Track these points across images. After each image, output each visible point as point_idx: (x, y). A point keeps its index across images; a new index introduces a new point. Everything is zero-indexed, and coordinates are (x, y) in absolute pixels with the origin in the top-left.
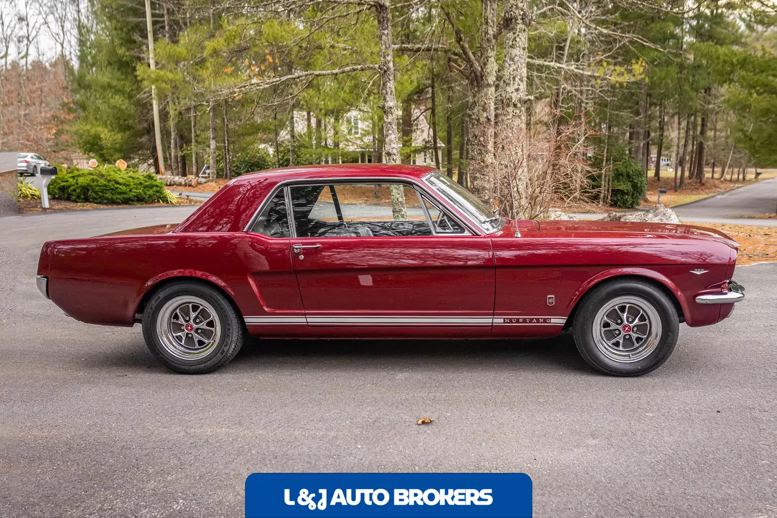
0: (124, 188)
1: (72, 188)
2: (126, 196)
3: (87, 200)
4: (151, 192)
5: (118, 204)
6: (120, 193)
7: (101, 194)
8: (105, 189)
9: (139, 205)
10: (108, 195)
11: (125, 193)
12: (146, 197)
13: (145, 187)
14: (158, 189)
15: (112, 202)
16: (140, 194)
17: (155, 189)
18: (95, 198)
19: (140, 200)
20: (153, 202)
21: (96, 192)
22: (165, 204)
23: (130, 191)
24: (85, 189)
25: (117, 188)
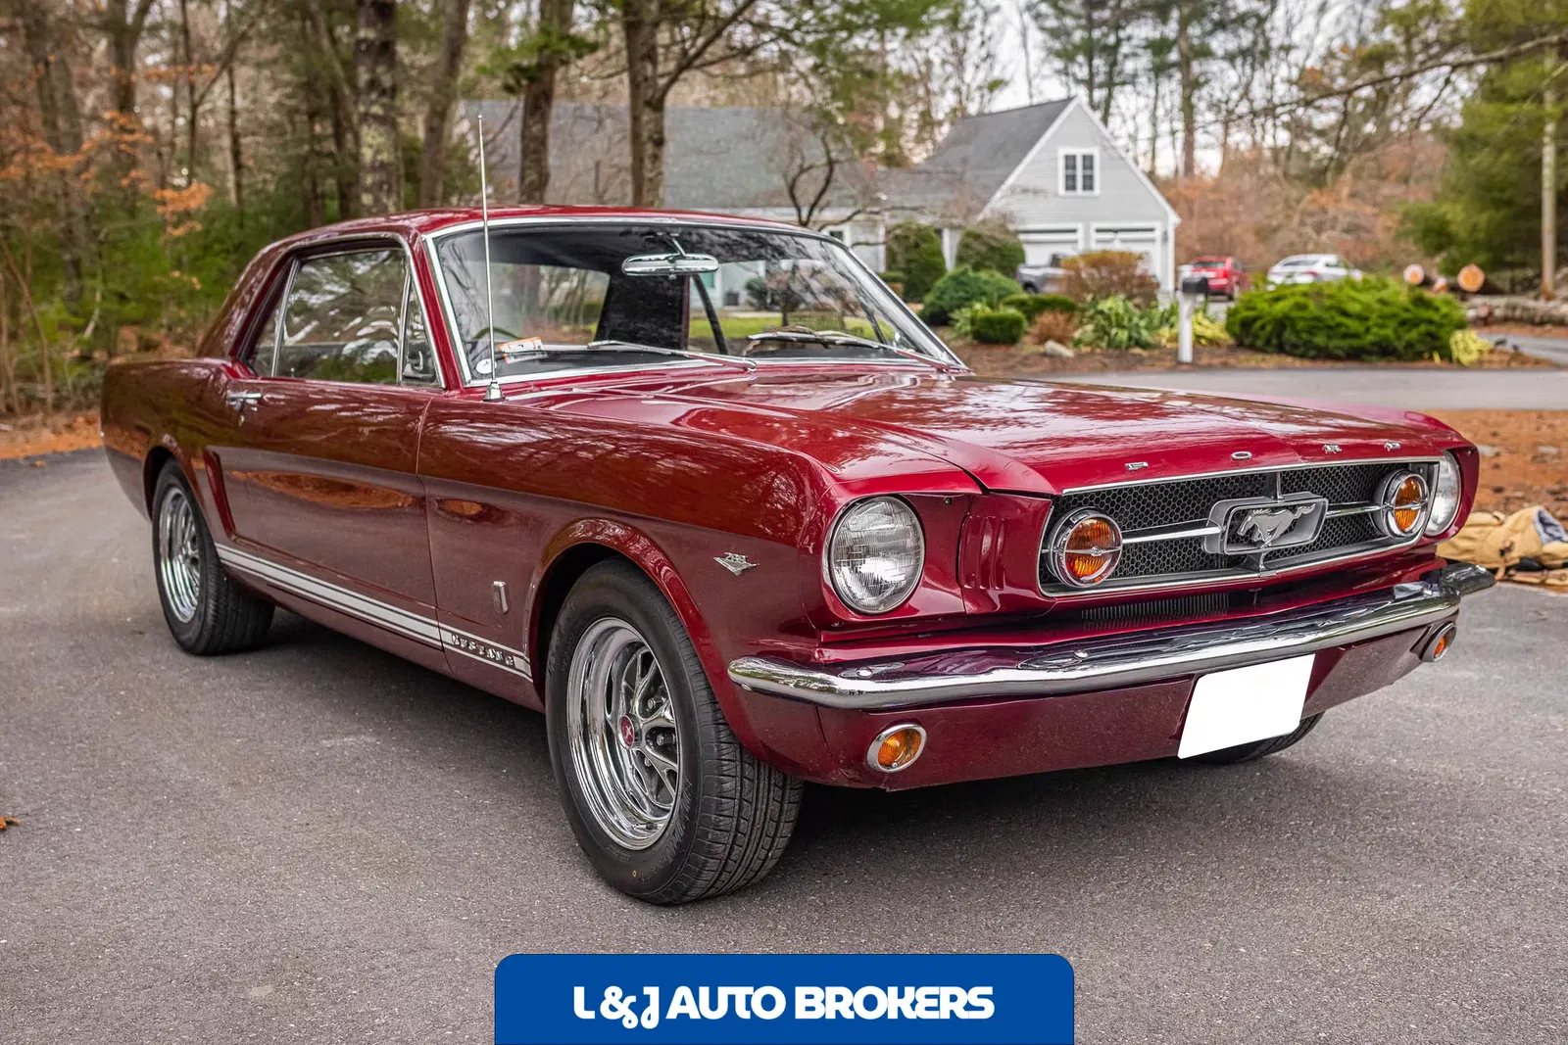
0: (1354, 325)
1: (1258, 324)
2: (1355, 342)
3: (1281, 349)
4: (1413, 335)
5: (1337, 358)
6: (1345, 336)
7: (1305, 336)
8: (1317, 325)
9: (1382, 364)
10: (1320, 340)
11: (1356, 336)
12: (1400, 345)
13: (1403, 323)
14: (1433, 328)
15: (1325, 355)
16: (1386, 338)
17: (1423, 328)
18: (1295, 346)
19: (1385, 353)
20: (1418, 356)
21: (1297, 333)
22: (1445, 364)
23: (1368, 330)
24: (1282, 323)
25: (1339, 325)
